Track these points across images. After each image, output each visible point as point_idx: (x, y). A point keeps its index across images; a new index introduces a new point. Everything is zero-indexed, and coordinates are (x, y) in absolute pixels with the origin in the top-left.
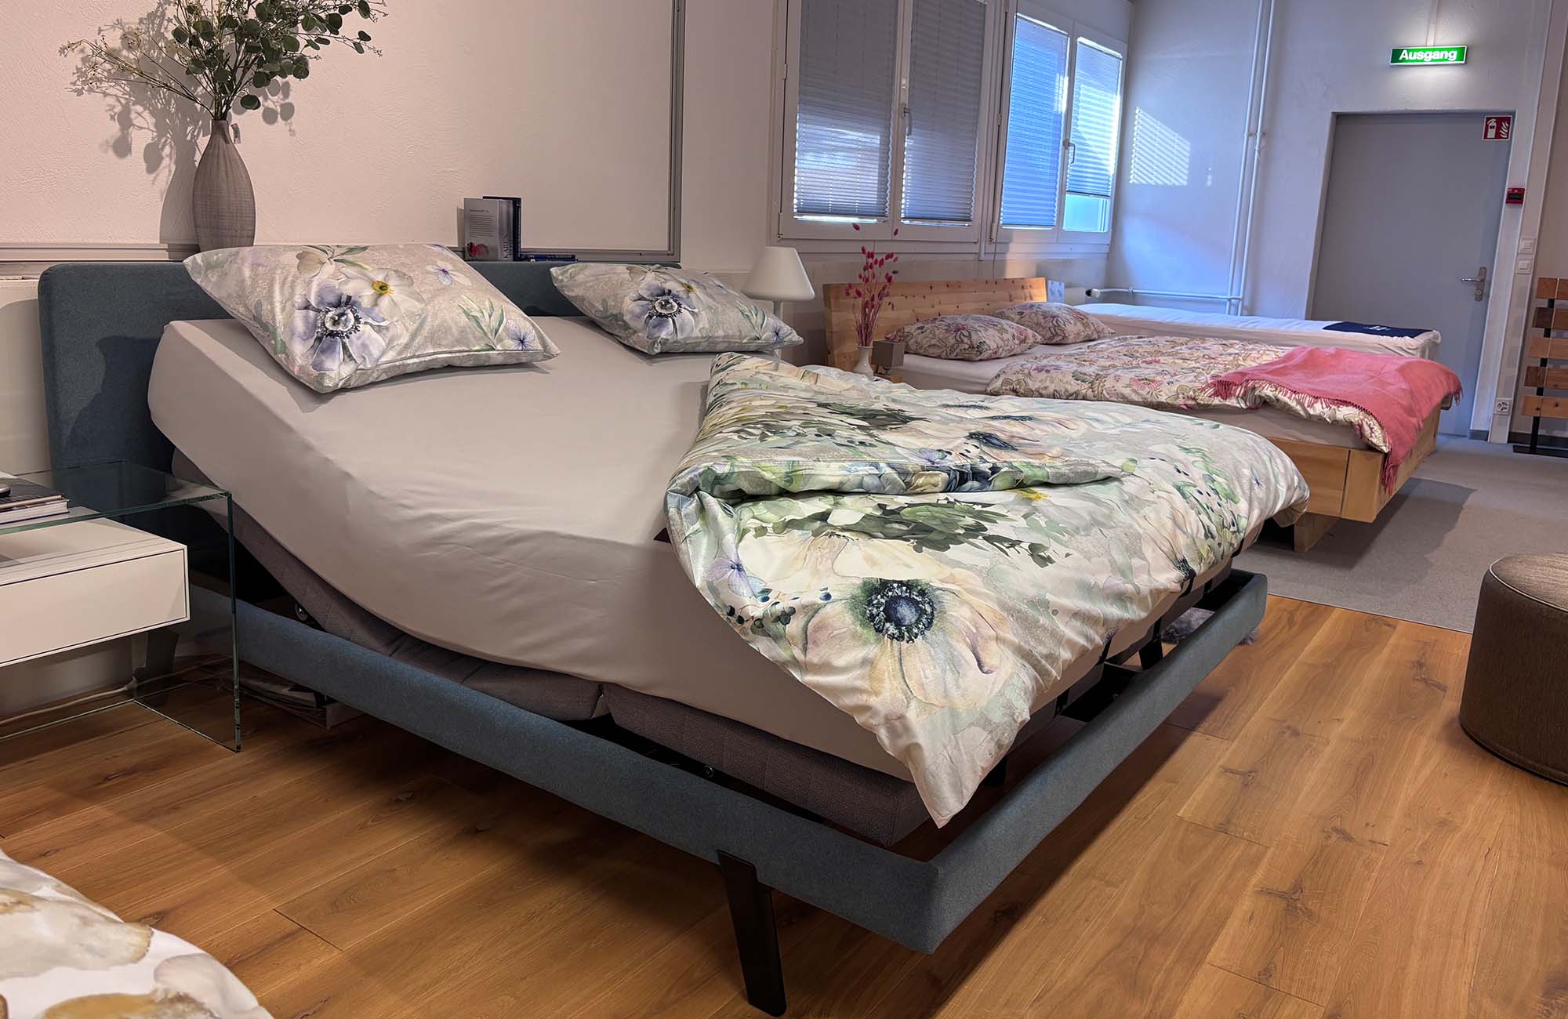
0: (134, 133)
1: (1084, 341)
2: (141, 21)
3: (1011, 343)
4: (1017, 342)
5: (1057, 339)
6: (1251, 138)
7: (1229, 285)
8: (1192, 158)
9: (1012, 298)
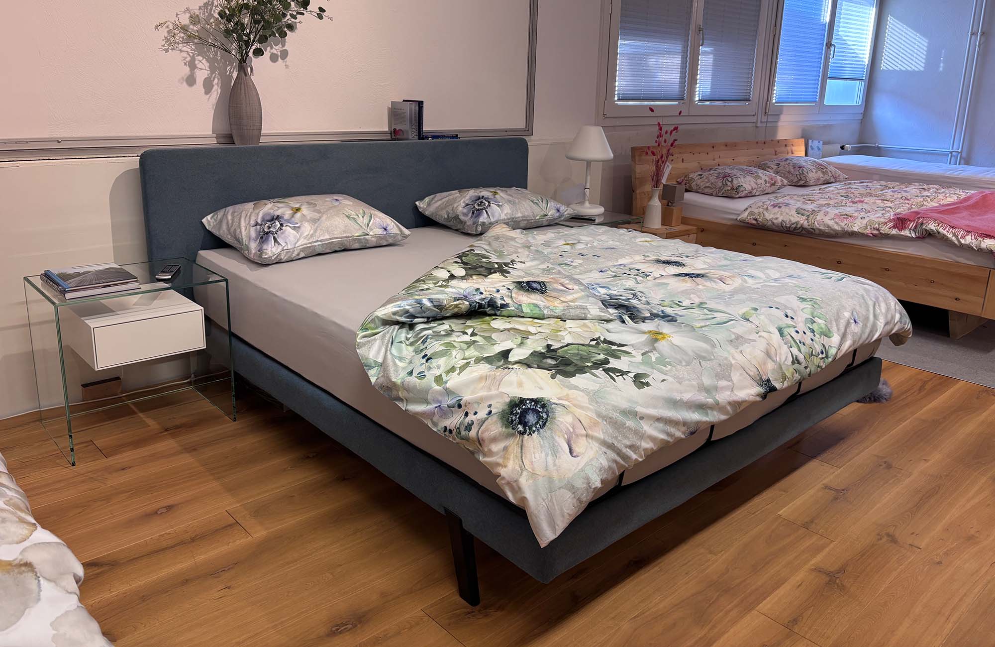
0: (197, 72)
1: (824, 184)
2: (200, 8)
3: (763, 185)
4: (768, 185)
5: (802, 183)
6: (973, 37)
7: (952, 142)
8: (929, 51)
9: (777, 153)
